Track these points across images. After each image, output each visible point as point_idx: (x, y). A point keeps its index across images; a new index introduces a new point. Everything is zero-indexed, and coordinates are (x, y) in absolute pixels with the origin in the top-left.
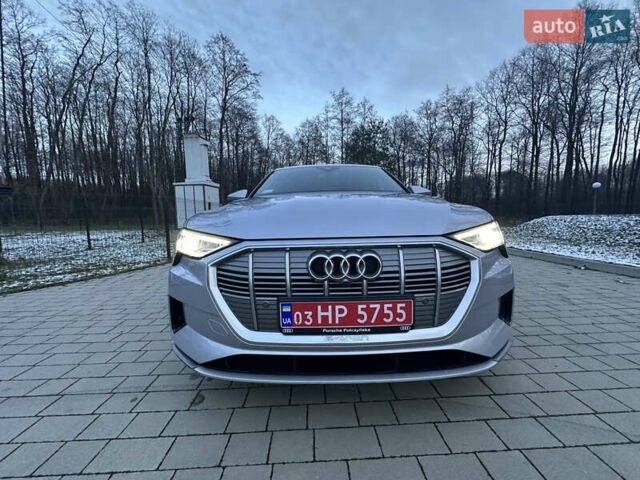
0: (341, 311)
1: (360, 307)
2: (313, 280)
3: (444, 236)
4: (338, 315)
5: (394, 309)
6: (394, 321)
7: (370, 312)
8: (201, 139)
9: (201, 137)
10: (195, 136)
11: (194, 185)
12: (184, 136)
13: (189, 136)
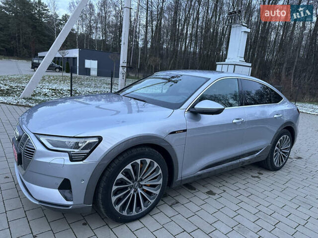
3: (34, 134)
8: (243, 27)
9: (244, 26)
10: (239, 25)
11: (228, 64)
12: (232, 26)
13: (235, 25)
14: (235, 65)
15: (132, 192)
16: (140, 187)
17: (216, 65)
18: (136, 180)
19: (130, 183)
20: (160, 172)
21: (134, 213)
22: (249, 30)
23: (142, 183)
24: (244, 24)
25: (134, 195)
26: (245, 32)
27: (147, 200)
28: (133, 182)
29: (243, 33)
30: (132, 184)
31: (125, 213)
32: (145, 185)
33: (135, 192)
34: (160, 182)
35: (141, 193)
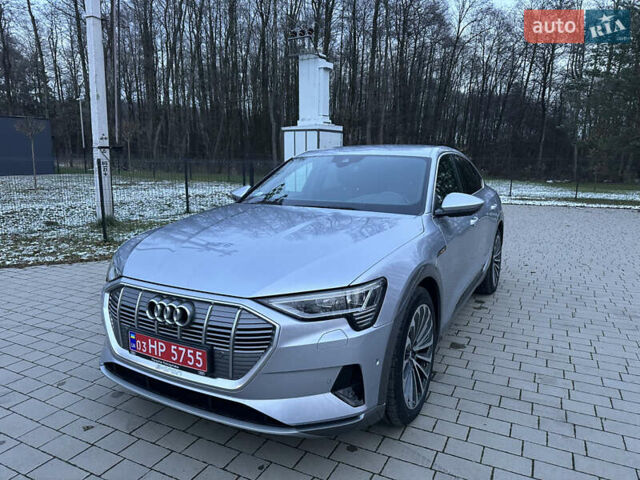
0: (162, 347)
1: (173, 347)
2: (147, 317)
3: (253, 299)
4: (160, 350)
5: (194, 355)
6: (194, 365)
7: (180, 352)
8: (320, 60)
9: (321, 57)
10: (312, 56)
11: (306, 130)
12: (300, 57)
13: (305, 57)
14: (319, 131)
17: (283, 132)
22: (330, 65)
24: (321, 54)
26: (326, 69)
29: (322, 70)
35: (417, 366)
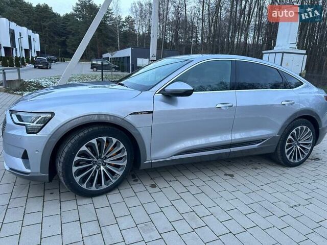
11: (276, 53)
14: (283, 53)
15: (95, 167)
16: (103, 165)
17: (263, 54)
18: (100, 157)
19: (93, 158)
20: (126, 154)
21: (94, 188)
23: (106, 161)
25: (95, 171)
27: (109, 179)
28: (98, 159)
30: (95, 159)
31: (84, 186)
32: (109, 164)
33: (97, 168)
34: (125, 164)
35: (103, 170)
